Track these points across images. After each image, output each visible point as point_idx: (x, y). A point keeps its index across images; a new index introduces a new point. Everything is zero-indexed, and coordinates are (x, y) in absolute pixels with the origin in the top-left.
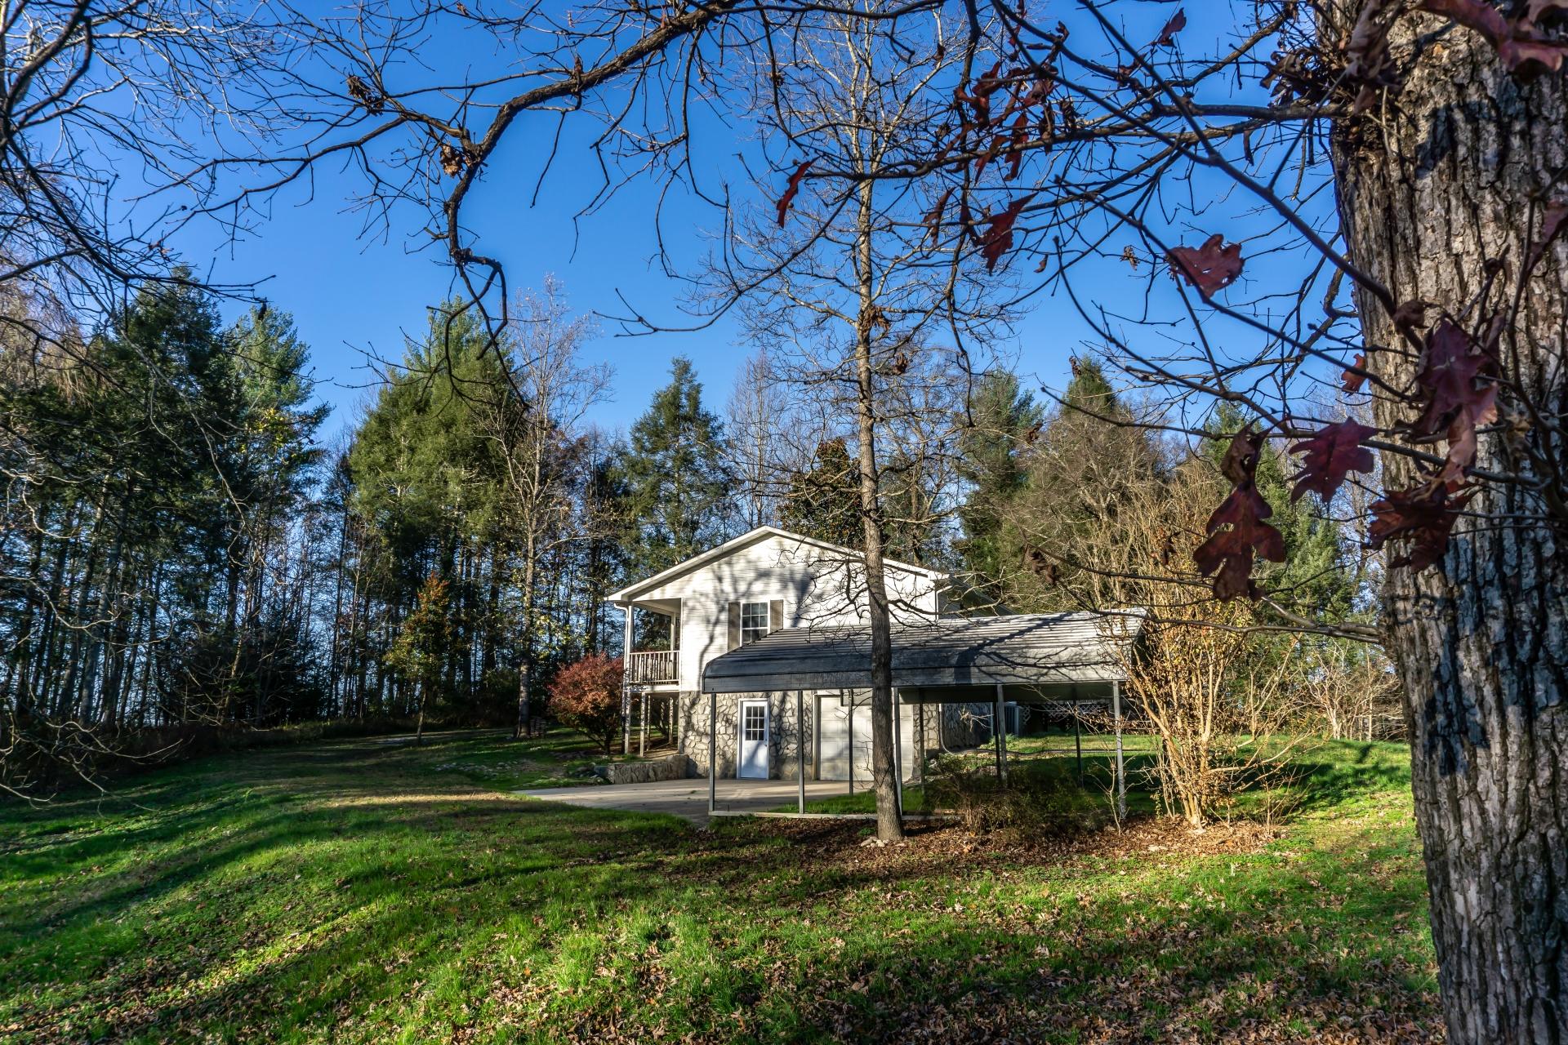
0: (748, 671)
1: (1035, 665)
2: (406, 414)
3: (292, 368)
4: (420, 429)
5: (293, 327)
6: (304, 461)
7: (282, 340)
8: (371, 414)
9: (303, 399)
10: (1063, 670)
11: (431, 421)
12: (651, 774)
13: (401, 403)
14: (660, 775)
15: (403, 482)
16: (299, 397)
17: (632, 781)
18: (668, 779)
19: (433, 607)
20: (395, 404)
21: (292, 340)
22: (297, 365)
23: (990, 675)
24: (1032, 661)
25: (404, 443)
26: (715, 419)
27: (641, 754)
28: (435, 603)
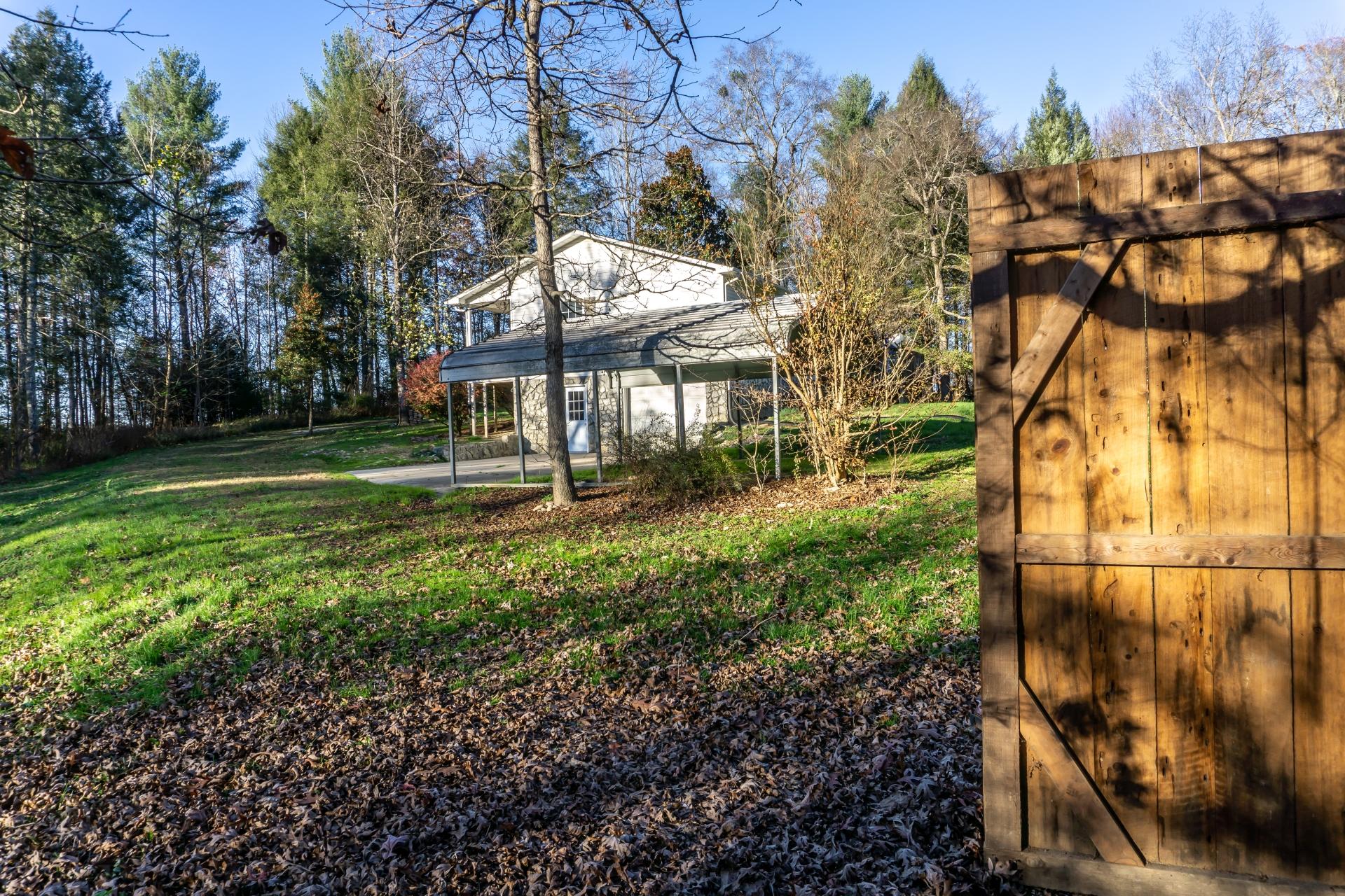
0: (471, 362)
1: (707, 346)
2: (302, 143)
3: (206, 106)
4: (314, 157)
5: (201, 67)
6: (226, 193)
7: (193, 79)
8: (269, 145)
9: (220, 135)
10: (730, 350)
11: (322, 150)
12: (486, 451)
13: (297, 133)
14: (495, 453)
15: (308, 207)
16: (215, 134)
17: (467, 459)
18: (503, 455)
19: (307, 317)
20: (291, 135)
21: (202, 79)
22: (210, 103)
23: (669, 357)
24: (704, 343)
25: (302, 173)
26: (586, 134)
27: (486, 435)
28: (309, 313)
